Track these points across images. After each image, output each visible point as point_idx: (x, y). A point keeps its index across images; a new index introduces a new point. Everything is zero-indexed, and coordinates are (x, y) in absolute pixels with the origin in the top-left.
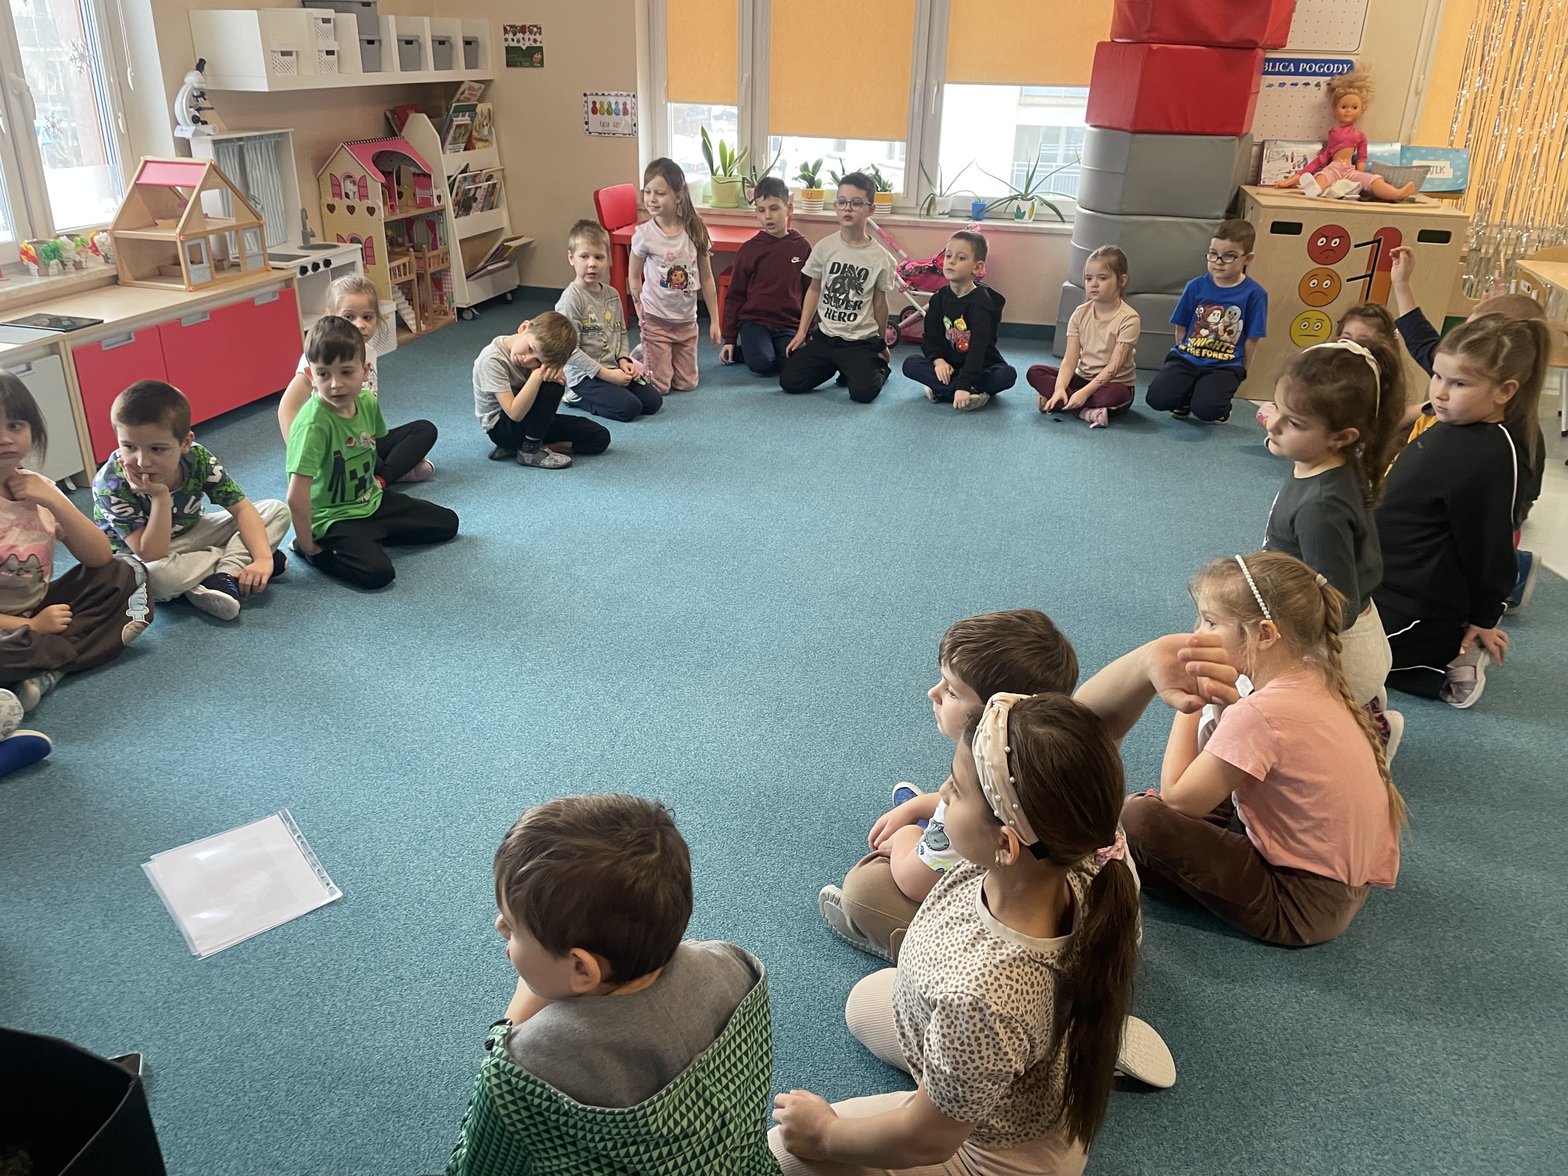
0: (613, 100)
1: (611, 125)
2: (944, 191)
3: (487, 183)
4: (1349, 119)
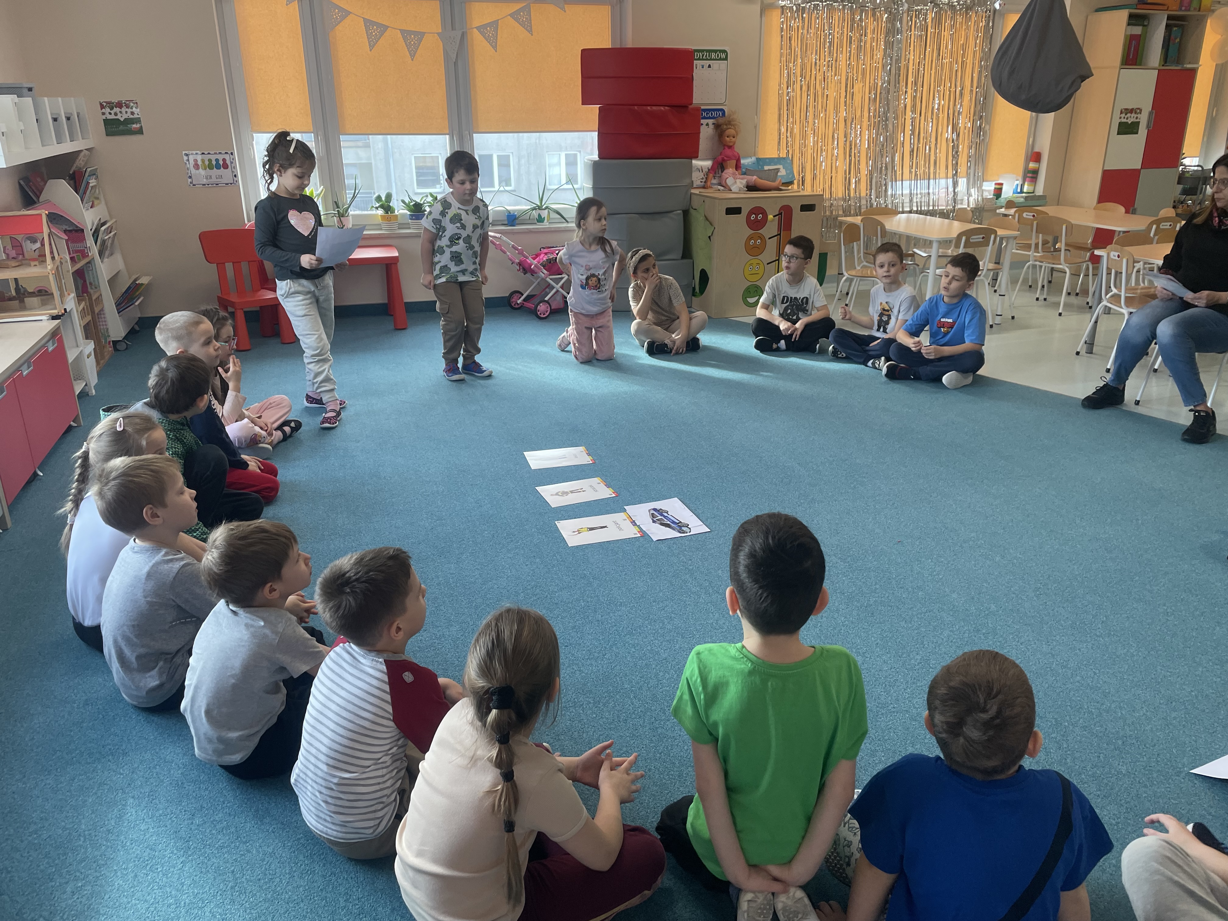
0: (213, 158)
1: (214, 177)
3: (113, 233)
4: (731, 144)
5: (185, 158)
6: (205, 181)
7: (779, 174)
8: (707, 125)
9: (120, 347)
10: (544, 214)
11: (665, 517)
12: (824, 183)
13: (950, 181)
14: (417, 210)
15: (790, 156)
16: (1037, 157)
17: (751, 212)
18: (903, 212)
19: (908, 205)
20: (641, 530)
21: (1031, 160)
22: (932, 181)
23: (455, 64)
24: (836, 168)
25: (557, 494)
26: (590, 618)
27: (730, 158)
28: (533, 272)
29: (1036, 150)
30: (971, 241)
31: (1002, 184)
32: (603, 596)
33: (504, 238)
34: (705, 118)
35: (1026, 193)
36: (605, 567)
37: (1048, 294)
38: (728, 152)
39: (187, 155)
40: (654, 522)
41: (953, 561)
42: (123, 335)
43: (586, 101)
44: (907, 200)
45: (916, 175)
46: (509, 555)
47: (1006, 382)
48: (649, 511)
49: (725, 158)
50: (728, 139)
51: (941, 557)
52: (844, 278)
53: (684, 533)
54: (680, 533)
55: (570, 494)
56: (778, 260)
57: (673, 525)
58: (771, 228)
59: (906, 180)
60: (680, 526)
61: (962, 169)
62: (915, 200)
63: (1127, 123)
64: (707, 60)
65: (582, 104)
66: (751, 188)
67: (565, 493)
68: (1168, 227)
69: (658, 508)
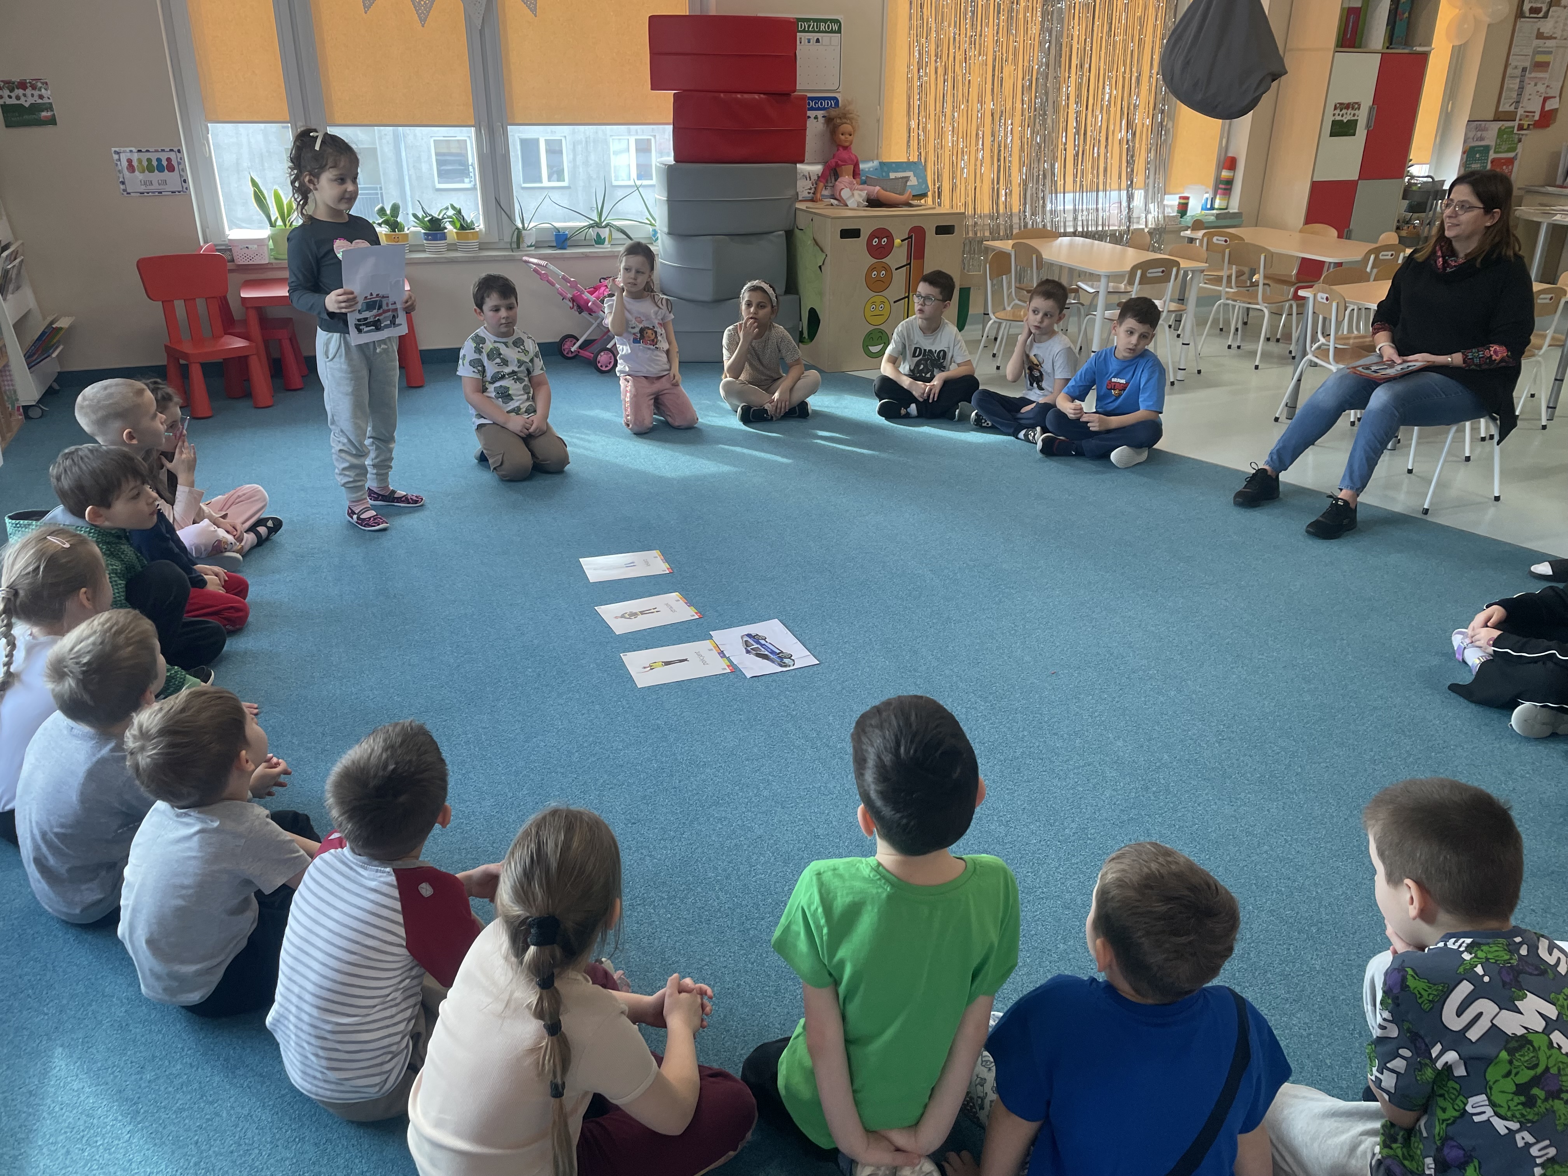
0: (154, 157)
1: (155, 183)
2: (526, 225)
3: (18, 261)
4: (847, 144)
5: (116, 157)
6: (142, 188)
7: (909, 183)
8: (816, 118)
9: (35, 413)
10: (605, 233)
11: (762, 645)
12: (967, 195)
13: (1124, 194)
14: (434, 227)
15: (923, 161)
16: (1231, 164)
17: (874, 235)
18: (1065, 234)
19: (1071, 223)
20: (731, 664)
21: (1223, 168)
22: (1101, 194)
23: (482, 32)
24: (982, 175)
25: (623, 616)
26: (665, 784)
27: (845, 162)
28: (590, 312)
29: (1230, 154)
30: (1148, 275)
31: (1187, 198)
32: (682, 754)
33: (551, 267)
34: (812, 109)
35: (1217, 209)
36: (684, 714)
37: (1242, 340)
38: (844, 154)
39: (118, 153)
40: (748, 652)
41: (1120, 697)
42: (37, 397)
43: (657, 84)
44: (1070, 217)
45: (1081, 186)
46: (560, 701)
47: (1189, 458)
48: (742, 637)
49: (840, 162)
50: (842, 137)
51: (1104, 692)
52: (991, 322)
53: (786, 666)
54: (781, 666)
55: (640, 616)
56: (908, 297)
57: (772, 656)
58: (898, 256)
59: (1069, 192)
60: (781, 657)
61: (1139, 179)
62: (1080, 218)
63: (1342, 121)
64: (814, 32)
65: (652, 89)
66: (873, 202)
67: (634, 615)
68: (1389, 257)
69: (753, 633)
